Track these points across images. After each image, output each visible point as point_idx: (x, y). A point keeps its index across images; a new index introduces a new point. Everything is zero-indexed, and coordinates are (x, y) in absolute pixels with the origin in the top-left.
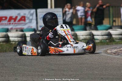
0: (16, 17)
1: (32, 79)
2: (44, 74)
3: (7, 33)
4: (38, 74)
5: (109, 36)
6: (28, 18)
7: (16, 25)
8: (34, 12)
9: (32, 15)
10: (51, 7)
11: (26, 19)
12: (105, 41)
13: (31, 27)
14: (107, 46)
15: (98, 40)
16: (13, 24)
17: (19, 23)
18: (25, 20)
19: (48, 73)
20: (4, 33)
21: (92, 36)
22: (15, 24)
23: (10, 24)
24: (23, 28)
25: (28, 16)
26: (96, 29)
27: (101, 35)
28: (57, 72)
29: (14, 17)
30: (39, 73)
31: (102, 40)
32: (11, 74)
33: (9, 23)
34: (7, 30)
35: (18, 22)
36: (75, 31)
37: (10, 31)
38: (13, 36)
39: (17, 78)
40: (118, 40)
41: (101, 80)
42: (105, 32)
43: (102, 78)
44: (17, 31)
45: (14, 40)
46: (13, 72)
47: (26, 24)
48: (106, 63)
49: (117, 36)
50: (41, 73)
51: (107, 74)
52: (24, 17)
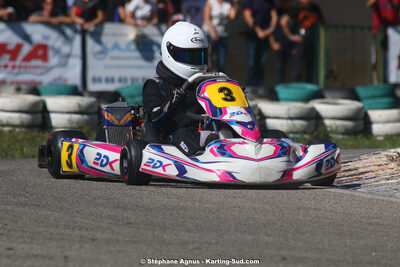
0: (19, 48)
1: (62, 252)
2: (98, 235)
4: (81, 237)
5: (313, 122)
6: (57, 51)
7: (16, 71)
11: (50, 53)
12: (298, 135)
13: (66, 80)
16: (6, 66)
17: (26, 67)
19: (113, 232)
21: (258, 117)
22: (14, 67)
24: (40, 83)
26: (273, 97)
27: (285, 116)
28: (141, 231)
29: (11, 47)
30: (84, 233)
31: (288, 133)
35: (24, 64)
38: (7, 108)
39: (14, 245)
40: (340, 137)
41: (281, 265)
42: (298, 107)
43: (284, 259)
44: (18, 90)
45: (11, 121)
47: (49, 69)
48: (299, 209)
49: (339, 123)
50: (91, 232)
51: (301, 244)
52: (44, 47)
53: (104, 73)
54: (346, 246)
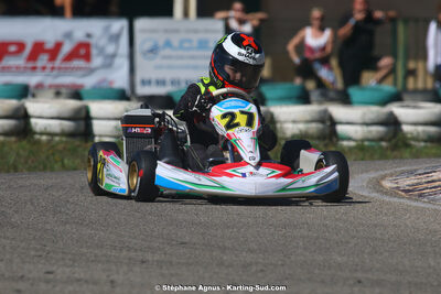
0: (58, 46)
1: (108, 276)
2: (149, 257)
3: (23, 101)
4: (130, 259)
5: (392, 128)
6: (101, 51)
7: (55, 73)
8: (122, 28)
9: (115, 38)
10: (186, 14)
11: (94, 51)
12: (373, 144)
13: (111, 83)
14: (381, 162)
15: (349, 139)
16: (44, 68)
18: (87, 57)
19: (165, 253)
20: (13, 103)
21: (328, 123)
22: (53, 68)
23: (34, 68)
24: (82, 86)
25: (103, 42)
26: (345, 100)
27: (360, 121)
28: (197, 252)
29: (50, 45)
30: (132, 254)
31: (363, 140)
32: (33, 253)
33: (30, 65)
34: (24, 92)
36: (269, 103)
37: (34, 96)
38: (45, 114)
39: (54, 268)
40: (422, 144)
41: (356, 289)
42: (375, 111)
43: (359, 282)
44: (58, 94)
45: (48, 130)
46: (39, 247)
47: (91, 71)
48: (376, 226)
49: (420, 128)
50: (139, 253)
51: (378, 265)
52: (86, 46)
53: (154, 75)
54: (430, 267)
